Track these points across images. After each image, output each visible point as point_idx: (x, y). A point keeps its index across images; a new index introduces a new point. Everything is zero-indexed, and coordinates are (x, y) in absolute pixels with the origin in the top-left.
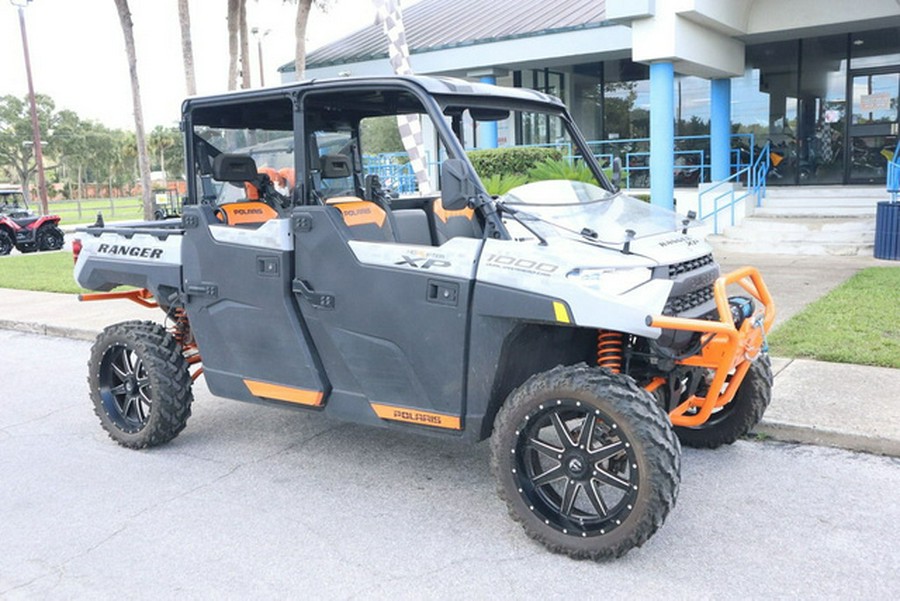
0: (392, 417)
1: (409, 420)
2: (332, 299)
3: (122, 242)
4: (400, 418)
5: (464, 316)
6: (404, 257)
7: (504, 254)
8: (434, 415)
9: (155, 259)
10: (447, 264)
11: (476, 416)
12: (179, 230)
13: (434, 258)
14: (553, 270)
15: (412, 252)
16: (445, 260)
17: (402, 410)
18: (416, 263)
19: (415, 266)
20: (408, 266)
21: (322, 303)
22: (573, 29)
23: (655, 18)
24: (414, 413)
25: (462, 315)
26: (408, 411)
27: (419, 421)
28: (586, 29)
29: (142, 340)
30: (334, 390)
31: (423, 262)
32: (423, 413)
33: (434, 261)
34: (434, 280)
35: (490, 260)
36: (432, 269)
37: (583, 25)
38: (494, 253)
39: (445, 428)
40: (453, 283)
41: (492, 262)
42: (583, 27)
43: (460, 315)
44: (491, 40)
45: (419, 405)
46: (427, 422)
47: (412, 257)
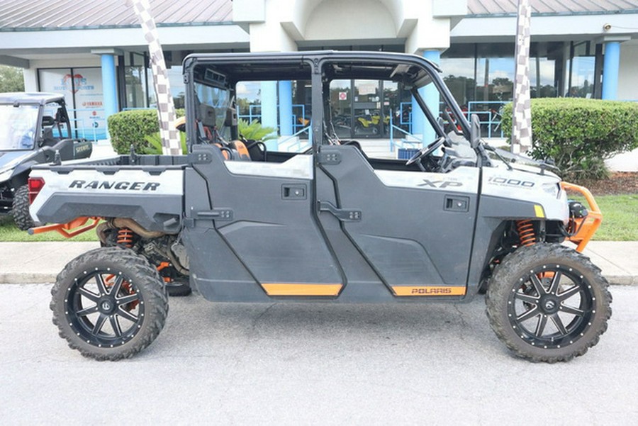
0: (410, 294)
1: (425, 294)
2: (360, 213)
3: (102, 178)
4: (417, 294)
5: (474, 219)
6: (425, 181)
7: (498, 177)
8: (445, 288)
9: (150, 191)
10: (460, 185)
11: (475, 284)
12: (180, 166)
13: (450, 181)
14: (532, 186)
15: (431, 177)
16: (458, 182)
17: (418, 288)
18: (435, 184)
19: (434, 186)
20: (428, 187)
21: (351, 217)
22: (182, 25)
23: (266, 23)
24: (429, 288)
25: (472, 218)
26: (425, 288)
27: (433, 294)
28: (192, 26)
29: (130, 263)
30: (349, 282)
31: (441, 184)
32: (436, 288)
33: (450, 183)
34: (449, 195)
35: (490, 180)
36: (448, 188)
37: (190, 23)
38: (492, 176)
39: (453, 296)
40: (465, 197)
41: (492, 181)
42: (190, 24)
43: (470, 218)
44: (114, 27)
45: (433, 282)
46: (440, 294)
47: (431, 181)
